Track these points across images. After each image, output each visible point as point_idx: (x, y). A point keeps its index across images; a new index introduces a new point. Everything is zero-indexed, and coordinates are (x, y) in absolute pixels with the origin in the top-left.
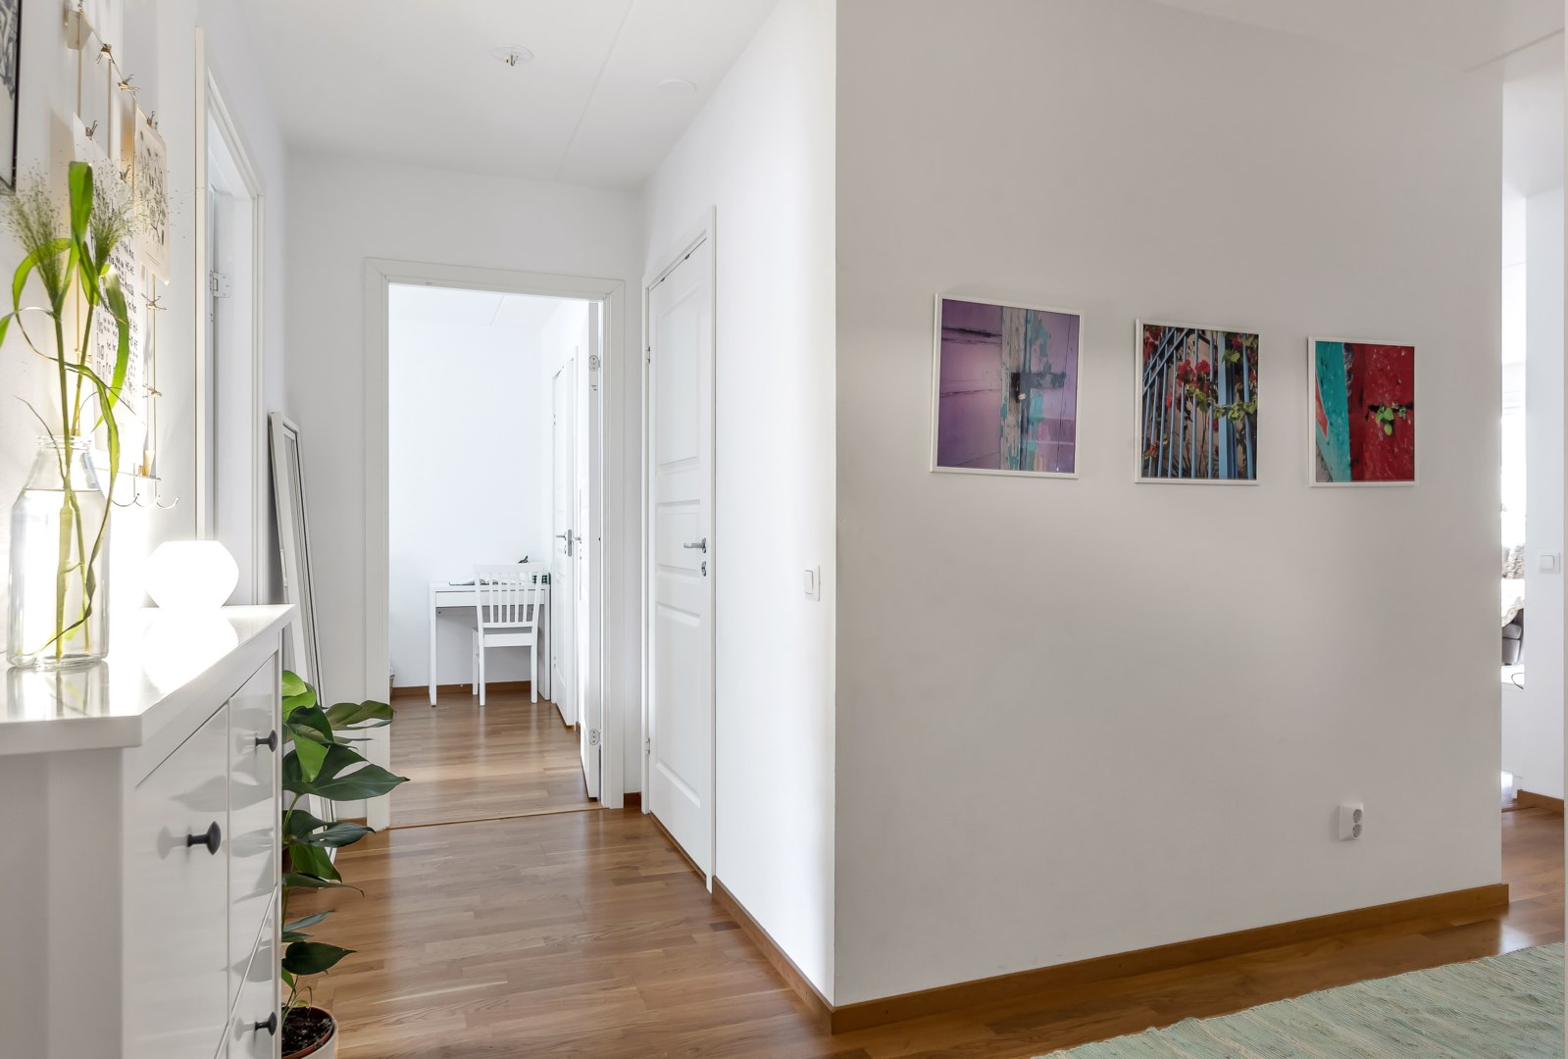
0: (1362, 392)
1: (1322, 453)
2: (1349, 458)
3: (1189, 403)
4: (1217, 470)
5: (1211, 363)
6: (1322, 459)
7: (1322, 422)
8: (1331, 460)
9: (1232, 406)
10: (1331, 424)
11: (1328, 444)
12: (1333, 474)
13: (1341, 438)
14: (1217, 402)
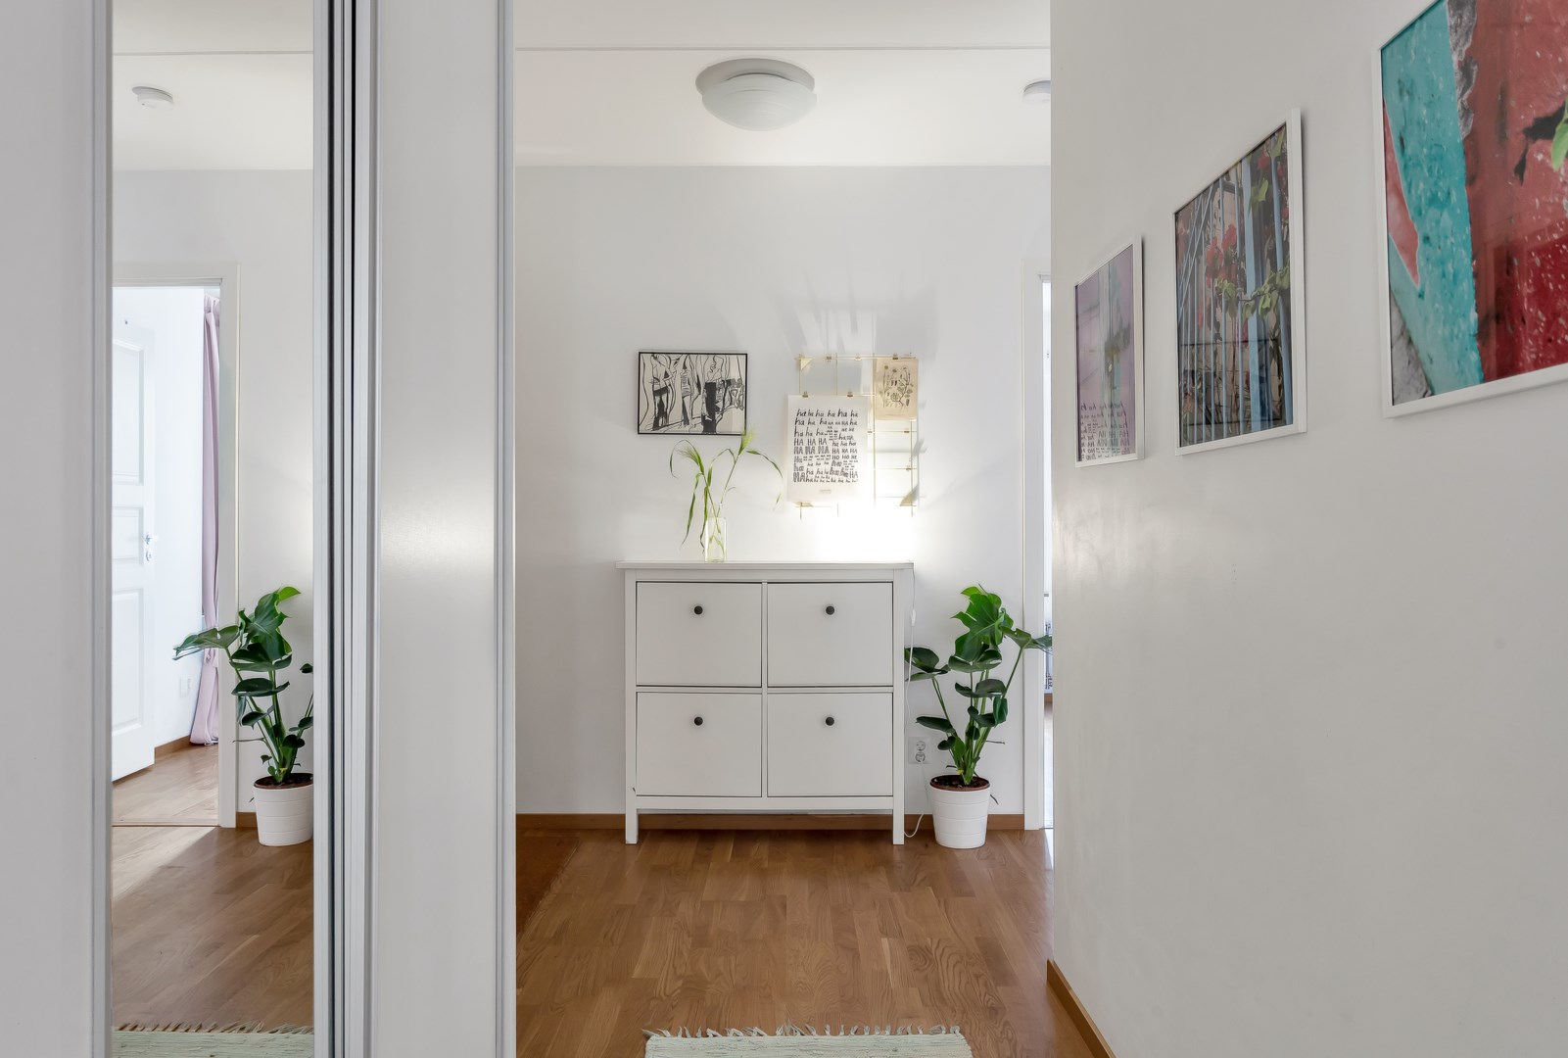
0: (1504, 94)
1: (1409, 326)
2: (1473, 316)
3: (1218, 310)
4: (1250, 416)
5: (1237, 227)
6: (1410, 341)
7: (1406, 242)
8: (1428, 341)
9: (1262, 289)
10: (1427, 239)
11: (1421, 296)
12: (1436, 373)
13: (1450, 268)
14: (1245, 292)
